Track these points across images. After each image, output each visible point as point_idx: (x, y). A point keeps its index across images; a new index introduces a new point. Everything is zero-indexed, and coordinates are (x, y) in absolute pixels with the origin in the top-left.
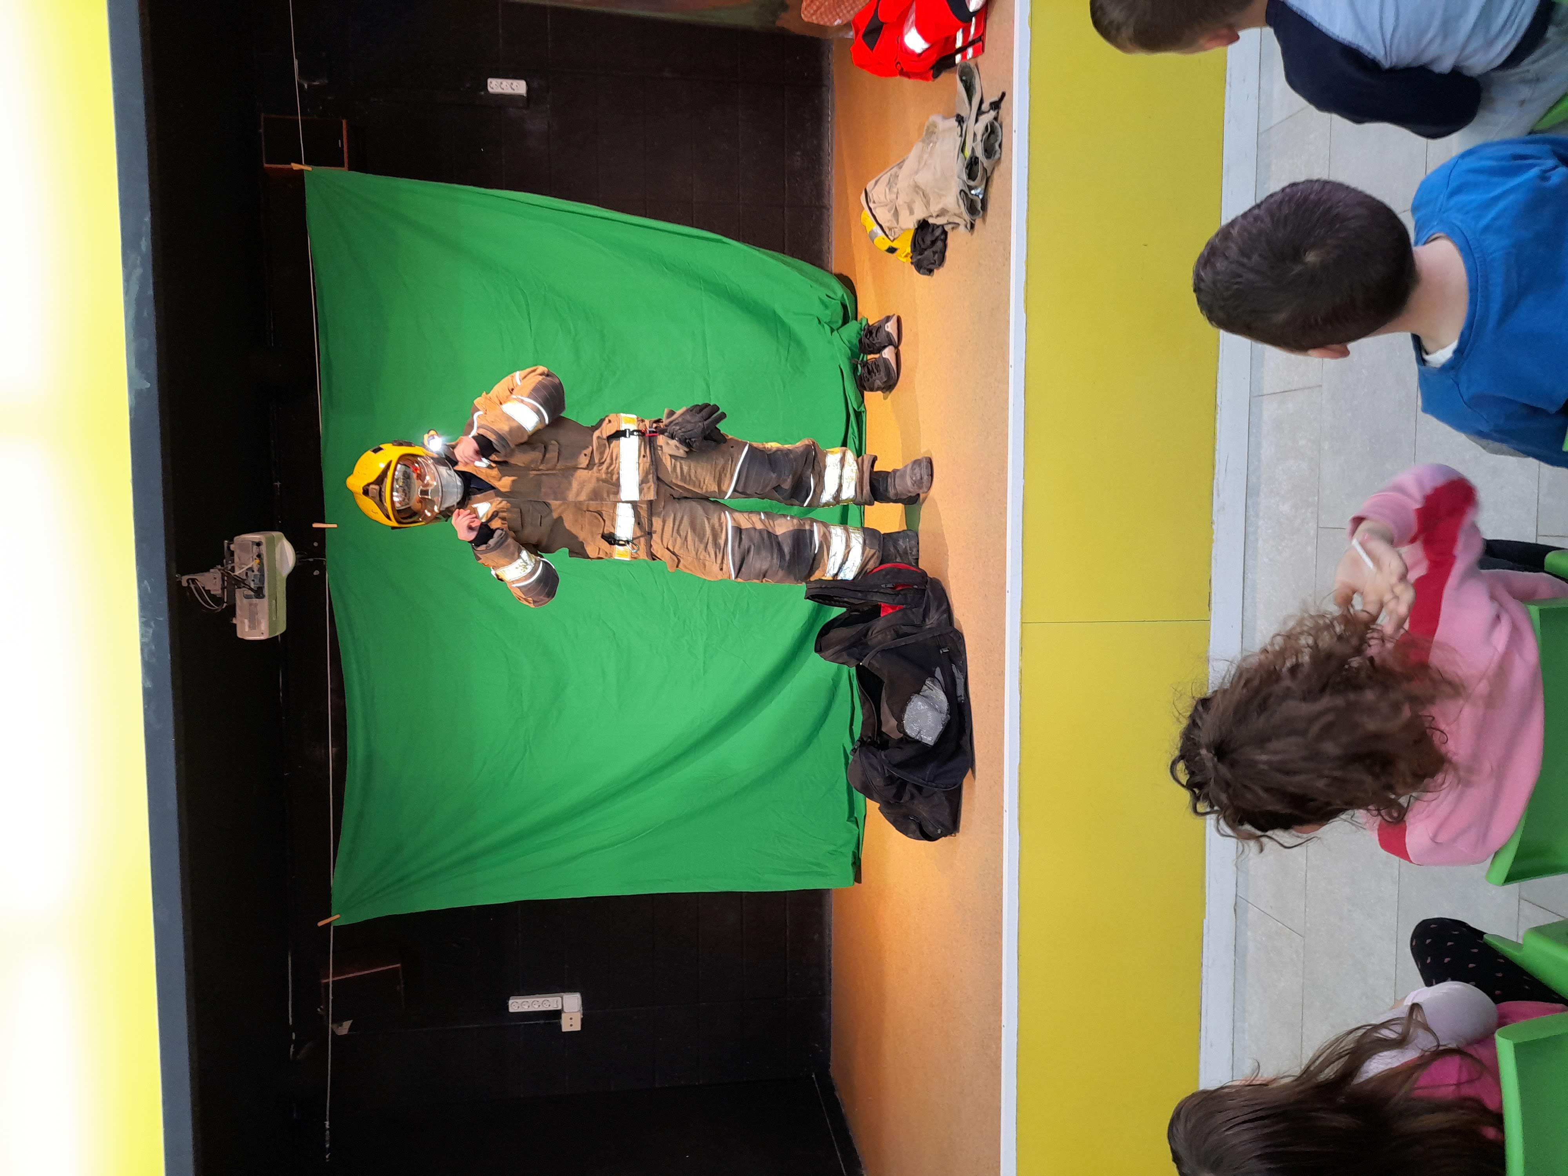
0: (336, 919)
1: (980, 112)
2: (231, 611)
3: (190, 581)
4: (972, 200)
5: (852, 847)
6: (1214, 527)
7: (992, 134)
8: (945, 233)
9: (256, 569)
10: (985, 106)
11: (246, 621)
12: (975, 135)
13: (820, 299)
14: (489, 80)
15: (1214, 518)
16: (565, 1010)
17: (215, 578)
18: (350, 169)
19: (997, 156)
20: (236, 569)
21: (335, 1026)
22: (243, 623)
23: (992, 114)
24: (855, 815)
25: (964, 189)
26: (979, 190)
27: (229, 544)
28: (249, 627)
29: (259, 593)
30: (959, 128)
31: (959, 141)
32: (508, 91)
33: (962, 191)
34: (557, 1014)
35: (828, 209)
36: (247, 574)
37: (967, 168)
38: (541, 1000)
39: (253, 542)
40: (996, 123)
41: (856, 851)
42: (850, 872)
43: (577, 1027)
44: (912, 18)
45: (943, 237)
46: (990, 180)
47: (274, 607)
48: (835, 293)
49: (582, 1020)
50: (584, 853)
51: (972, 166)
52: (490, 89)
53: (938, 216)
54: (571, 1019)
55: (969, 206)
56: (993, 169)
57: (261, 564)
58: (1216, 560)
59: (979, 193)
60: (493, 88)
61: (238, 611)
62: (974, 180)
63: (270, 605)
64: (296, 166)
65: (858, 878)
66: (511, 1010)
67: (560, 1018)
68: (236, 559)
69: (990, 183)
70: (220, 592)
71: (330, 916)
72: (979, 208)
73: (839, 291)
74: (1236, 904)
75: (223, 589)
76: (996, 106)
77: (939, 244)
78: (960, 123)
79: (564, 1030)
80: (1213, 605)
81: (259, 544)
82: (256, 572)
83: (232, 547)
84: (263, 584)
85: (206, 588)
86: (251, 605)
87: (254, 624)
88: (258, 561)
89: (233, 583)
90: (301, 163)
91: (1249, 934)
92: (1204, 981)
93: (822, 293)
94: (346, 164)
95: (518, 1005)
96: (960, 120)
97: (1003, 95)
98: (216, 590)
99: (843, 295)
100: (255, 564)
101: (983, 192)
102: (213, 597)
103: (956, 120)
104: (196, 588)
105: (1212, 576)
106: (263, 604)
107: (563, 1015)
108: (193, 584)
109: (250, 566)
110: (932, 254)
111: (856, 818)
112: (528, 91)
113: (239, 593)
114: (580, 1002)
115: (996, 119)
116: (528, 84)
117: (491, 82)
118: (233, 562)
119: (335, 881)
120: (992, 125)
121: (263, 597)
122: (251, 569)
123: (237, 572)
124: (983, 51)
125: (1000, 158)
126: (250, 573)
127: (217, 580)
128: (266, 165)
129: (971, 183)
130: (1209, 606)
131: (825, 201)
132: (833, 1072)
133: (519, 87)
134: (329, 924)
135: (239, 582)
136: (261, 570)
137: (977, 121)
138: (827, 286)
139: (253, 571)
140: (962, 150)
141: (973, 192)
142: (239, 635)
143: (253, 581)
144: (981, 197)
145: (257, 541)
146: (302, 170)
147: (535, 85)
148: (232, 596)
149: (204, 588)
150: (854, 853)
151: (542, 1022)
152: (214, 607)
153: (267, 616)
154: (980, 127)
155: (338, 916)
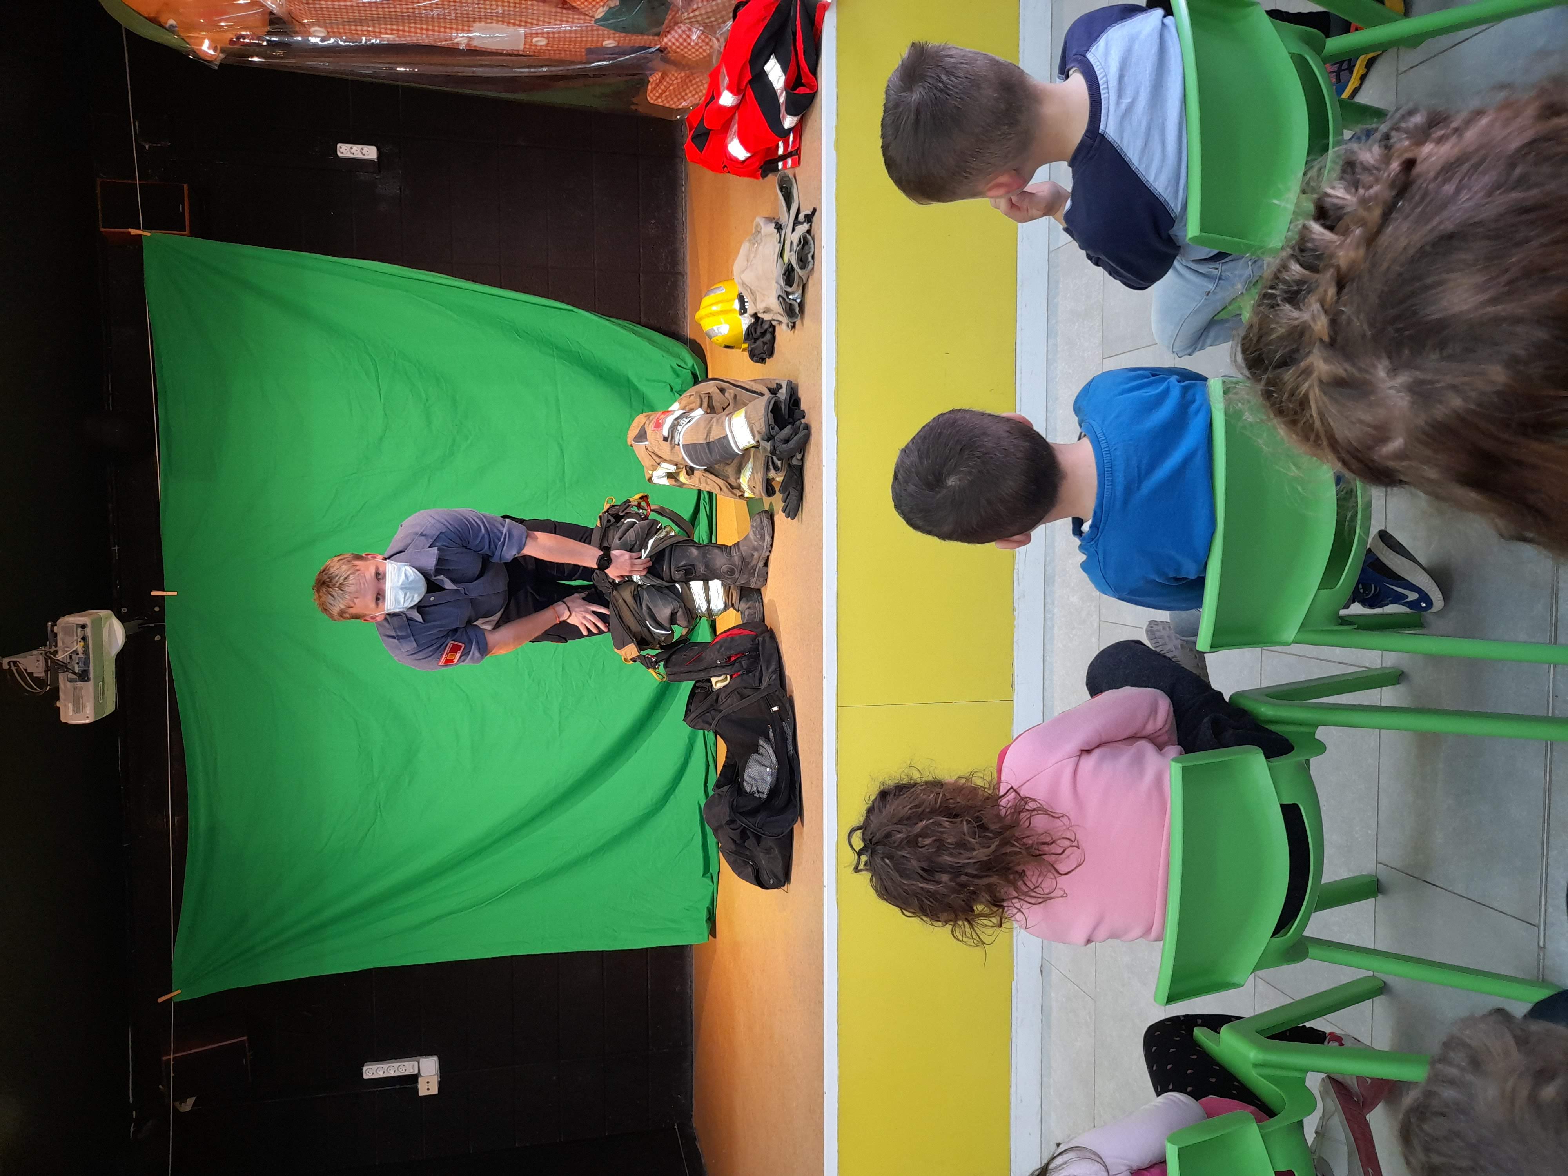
0: (176, 994)
1: (796, 222)
2: (55, 694)
3: (12, 663)
4: (791, 304)
5: (707, 903)
6: (1016, 613)
7: (805, 244)
8: (774, 327)
9: (80, 651)
10: (801, 217)
11: (70, 705)
12: (792, 243)
13: (672, 367)
14: (339, 145)
15: (1016, 605)
16: (422, 1074)
17: (38, 661)
18: (193, 234)
19: (810, 266)
20: (60, 652)
21: (177, 1104)
22: (66, 706)
23: (806, 226)
24: (711, 871)
25: (782, 294)
26: (796, 295)
27: (53, 626)
28: (74, 711)
29: (84, 676)
30: (778, 235)
31: (778, 247)
32: (359, 156)
33: (779, 296)
34: (414, 1079)
35: (683, 276)
36: (71, 657)
37: (784, 274)
38: (396, 1065)
39: (77, 625)
40: (808, 236)
41: (711, 908)
42: (705, 928)
43: (434, 1090)
44: (735, 128)
45: (771, 330)
46: (806, 286)
47: (100, 691)
48: (685, 362)
49: (440, 1083)
50: (437, 918)
51: (789, 274)
52: (339, 154)
53: (764, 312)
54: (428, 1082)
55: (788, 309)
56: (808, 277)
57: (86, 647)
58: (1017, 644)
59: (797, 298)
60: (342, 153)
61: (61, 695)
62: (791, 286)
63: (96, 686)
64: (134, 232)
65: (713, 932)
66: (365, 1077)
67: (417, 1082)
68: (60, 644)
69: (806, 289)
70: (43, 674)
71: (171, 992)
72: (797, 311)
73: (690, 360)
74: (1042, 965)
75: (46, 672)
76: (809, 218)
77: (768, 336)
78: (778, 231)
79: (421, 1093)
80: (1016, 687)
81: (83, 627)
82: (81, 655)
83: (56, 629)
84: (89, 667)
85: (29, 671)
86: (75, 688)
87: (78, 708)
88: (82, 644)
89: (55, 667)
90: (139, 229)
91: (1053, 995)
92: (1014, 1040)
93: (674, 362)
94: (187, 228)
95: (372, 1071)
96: (779, 228)
97: (814, 210)
98: (39, 672)
99: (693, 365)
100: (79, 647)
101: (800, 296)
102: (36, 680)
103: (775, 228)
104: (16, 670)
105: (1015, 658)
106: (88, 688)
107: (420, 1079)
108: (15, 666)
109: (74, 649)
110: (761, 345)
111: (711, 874)
112: (379, 157)
113: (62, 678)
114: (437, 1065)
115: (809, 232)
116: (378, 149)
117: (341, 147)
118: (56, 646)
119: (177, 955)
120: (805, 238)
121: (89, 680)
122: (76, 652)
123: (60, 657)
124: (799, 163)
125: (813, 269)
126: (74, 656)
127: (40, 662)
128: (102, 229)
129: (789, 289)
130: (1012, 687)
131: (680, 268)
132: (695, 1122)
133: (370, 152)
134: (171, 999)
135: (64, 667)
136: (86, 652)
137: (793, 230)
138: (678, 356)
139: (78, 654)
140: (781, 255)
141: (791, 297)
142: (63, 719)
143: (78, 663)
144: (798, 301)
145: (82, 623)
146: (140, 236)
147: (386, 150)
148: (55, 680)
149: (26, 670)
150: (708, 909)
151: (398, 1087)
152: (36, 689)
153: (92, 700)
154: (795, 237)
155: (179, 991)
